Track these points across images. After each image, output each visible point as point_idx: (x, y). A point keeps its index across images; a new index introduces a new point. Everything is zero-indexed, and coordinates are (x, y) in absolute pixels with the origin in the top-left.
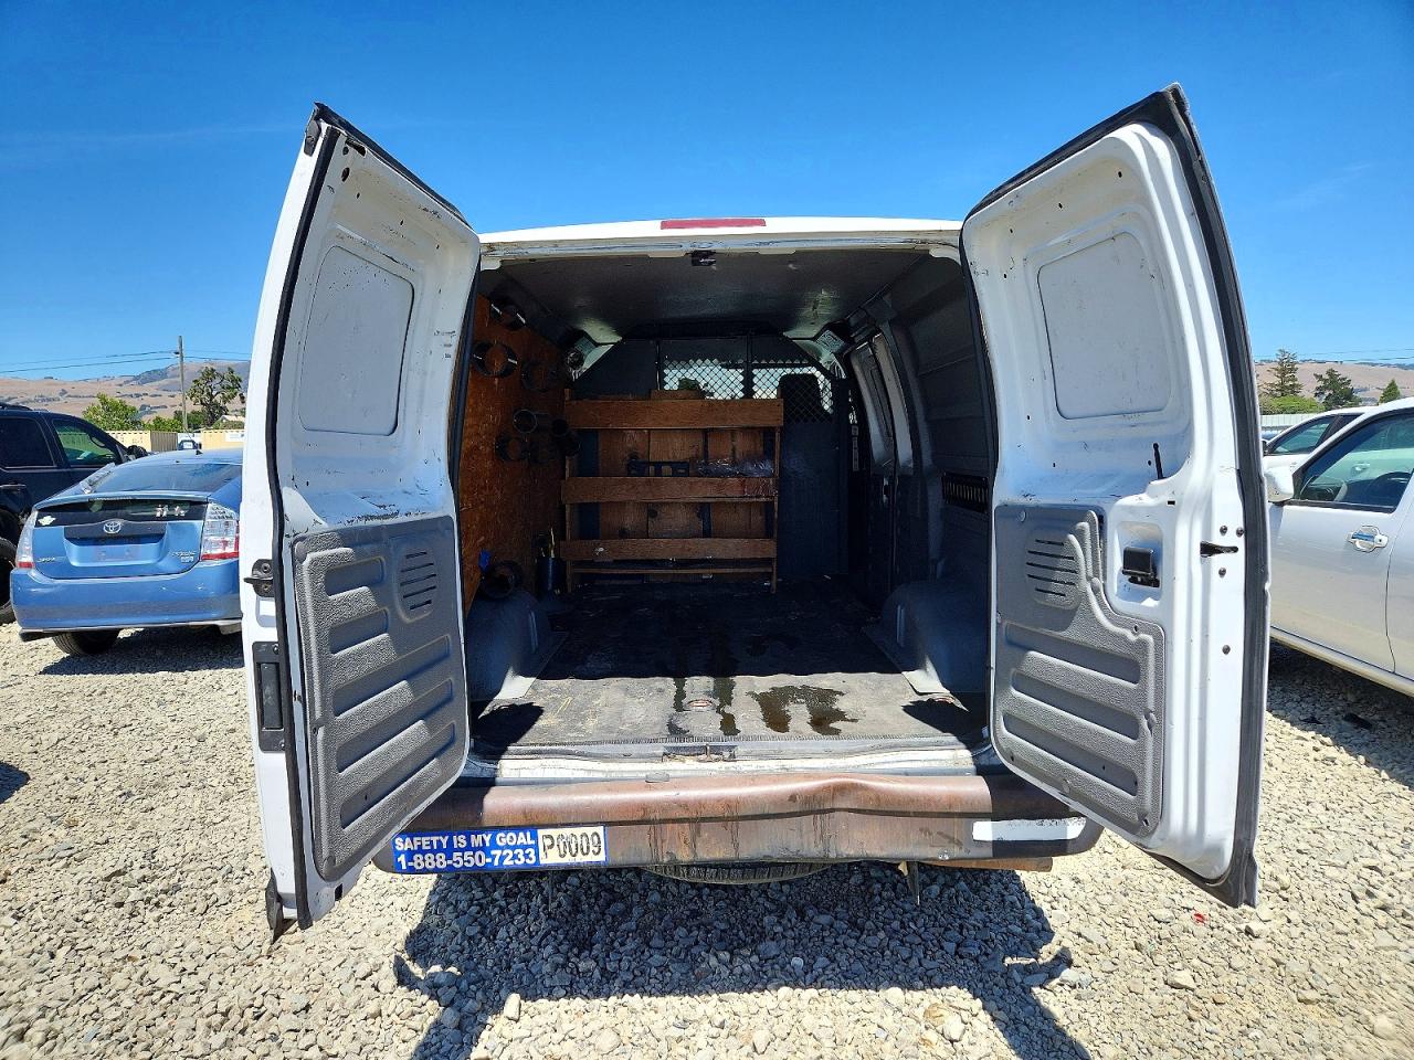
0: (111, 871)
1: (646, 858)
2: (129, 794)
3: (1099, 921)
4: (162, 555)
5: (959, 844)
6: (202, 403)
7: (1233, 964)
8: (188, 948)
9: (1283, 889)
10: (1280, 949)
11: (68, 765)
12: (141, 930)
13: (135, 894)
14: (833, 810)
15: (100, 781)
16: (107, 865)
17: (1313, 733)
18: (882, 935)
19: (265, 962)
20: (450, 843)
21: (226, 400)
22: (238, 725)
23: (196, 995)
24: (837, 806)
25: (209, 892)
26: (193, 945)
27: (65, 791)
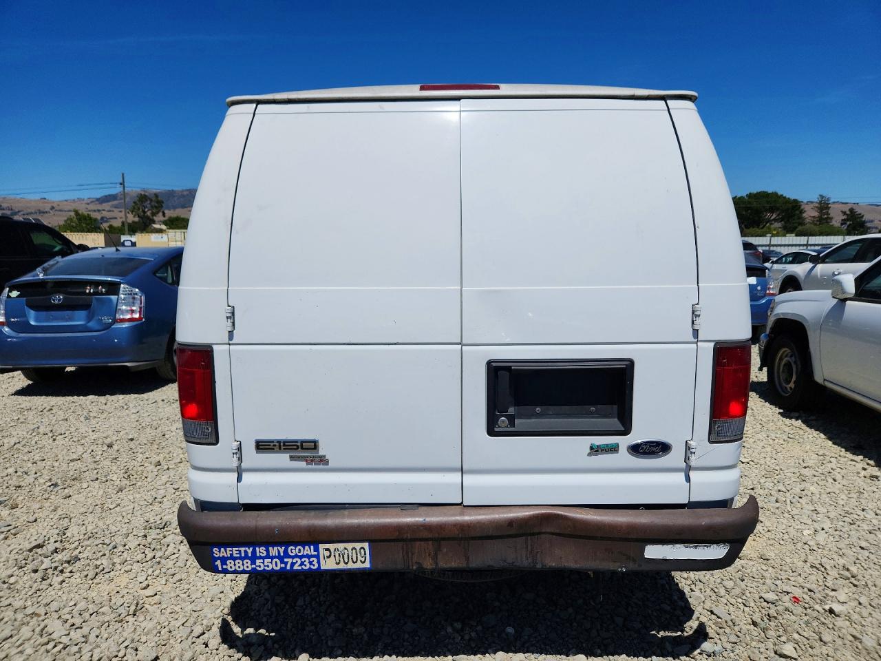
0: (34, 544)
1: (400, 566)
2: (56, 485)
3: (725, 601)
4: (89, 319)
5: (634, 560)
6: (138, 216)
7: (824, 639)
8: (78, 607)
9: (853, 577)
10: (856, 626)
11: (19, 462)
12: (48, 591)
13: (47, 563)
14: (540, 533)
15: (39, 474)
16: (32, 539)
17: (861, 457)
18: (570, 610)
19: (130, 619)
20: (254, 552)
21: (154, 214)
22: (136, 435)
23: (78, 647)
24: (543, 531)
25: (98, 563)
26: (82, 605)
27: (14, 482)
